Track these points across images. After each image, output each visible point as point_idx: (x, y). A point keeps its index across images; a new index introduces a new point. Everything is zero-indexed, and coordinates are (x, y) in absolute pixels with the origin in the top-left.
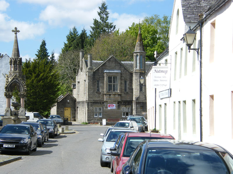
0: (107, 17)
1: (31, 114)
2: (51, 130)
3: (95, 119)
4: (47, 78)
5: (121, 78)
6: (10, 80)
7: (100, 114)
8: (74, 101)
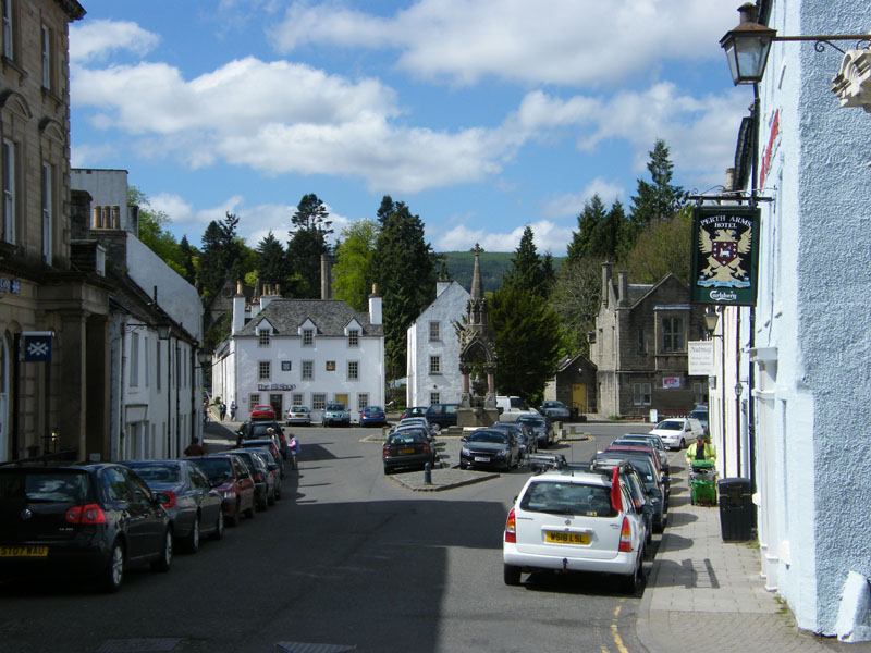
0: (669, 174)
1: (504, 402)
2: (542, 435)
3: (636, 408)
4: (534, 326)
5: (691, 322)
6: (468, 341)
7: (647, 398)
8: (592, 369)
